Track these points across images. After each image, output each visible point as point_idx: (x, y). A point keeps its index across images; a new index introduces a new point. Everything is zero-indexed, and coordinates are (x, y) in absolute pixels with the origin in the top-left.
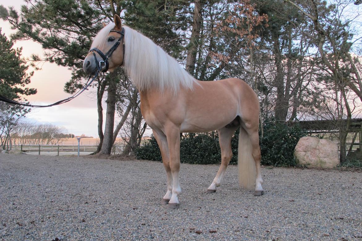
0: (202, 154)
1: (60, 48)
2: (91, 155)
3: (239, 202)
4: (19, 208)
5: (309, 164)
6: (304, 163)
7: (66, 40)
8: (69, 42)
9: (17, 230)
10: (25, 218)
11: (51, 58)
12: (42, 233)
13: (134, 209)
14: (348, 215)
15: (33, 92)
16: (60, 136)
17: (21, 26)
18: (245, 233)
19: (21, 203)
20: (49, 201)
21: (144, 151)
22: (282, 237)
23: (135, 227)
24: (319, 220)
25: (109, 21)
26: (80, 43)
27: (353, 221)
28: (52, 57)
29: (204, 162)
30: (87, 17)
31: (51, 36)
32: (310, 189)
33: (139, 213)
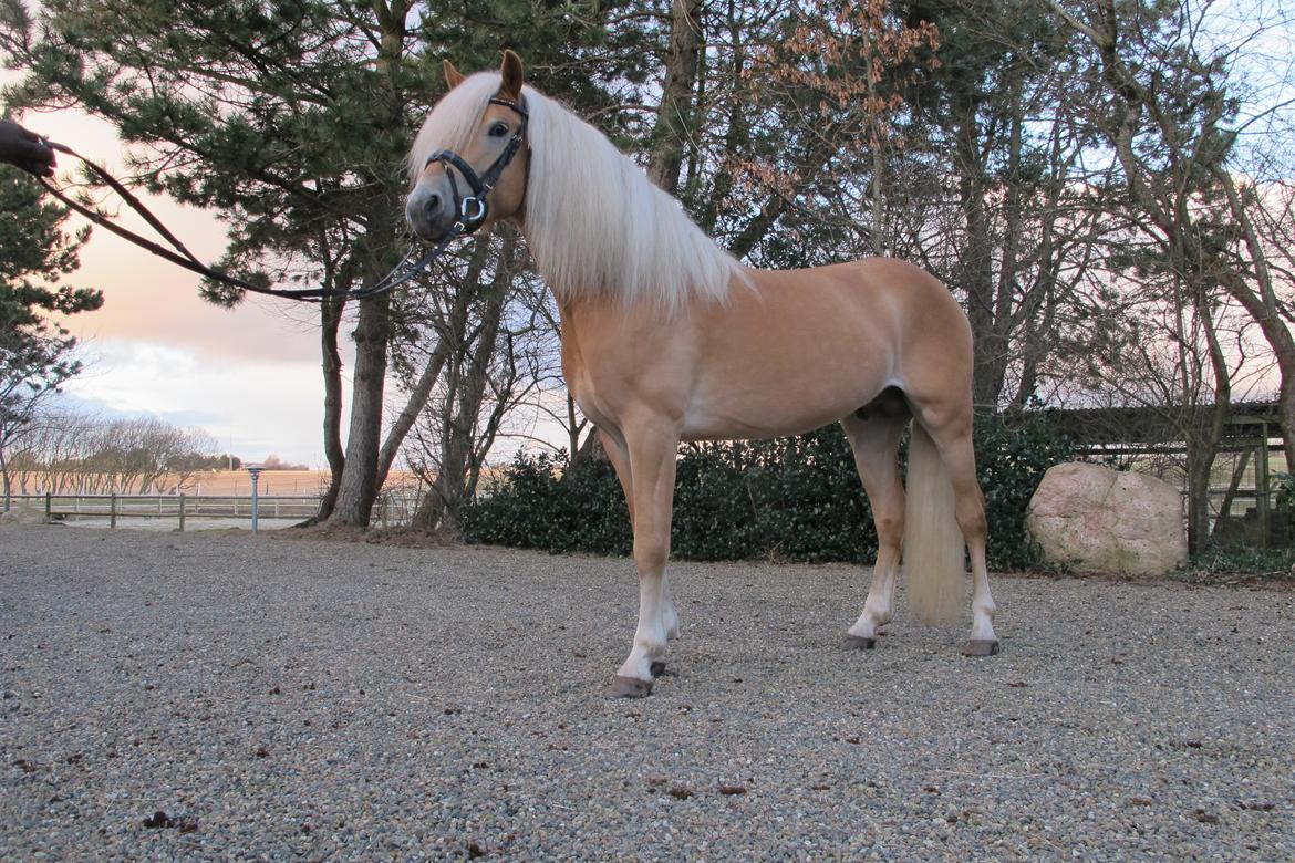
0: (696, 523)
1: (187, 141)
2: (299, 529)
3: (829, 690)
4: (27, 709)
5: (1079, 561)
6: (1061, 558)
7: (207, 111)
8: (219, 119)
9: (17, 784)
10: (48, 743)
11: (153, 177)
12: (107, 796)
13: (448, 712)
14: (1218, 734)
15: (88, 301)
16: (188, 462)
17: (41, 56)
18: (847, 793)
19: (36, 694)
20: (138, 684)
21: (490, 513)
22: (982, 808)
23: (450, 774)
24: (1116, 749)
25: (364, 45)
26: (260, 124)
27: (1234, 752)
28: (157, 172)
29: (705, 551)
30: (285, 27)
31: (151, 96)
32: (1082, 645)
33: (466, 725)
